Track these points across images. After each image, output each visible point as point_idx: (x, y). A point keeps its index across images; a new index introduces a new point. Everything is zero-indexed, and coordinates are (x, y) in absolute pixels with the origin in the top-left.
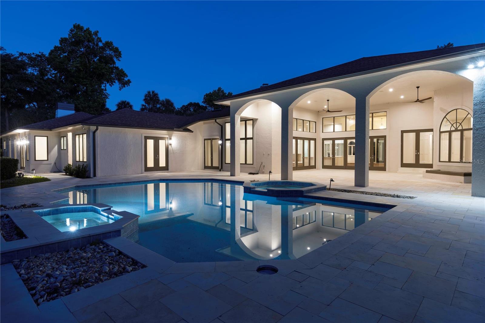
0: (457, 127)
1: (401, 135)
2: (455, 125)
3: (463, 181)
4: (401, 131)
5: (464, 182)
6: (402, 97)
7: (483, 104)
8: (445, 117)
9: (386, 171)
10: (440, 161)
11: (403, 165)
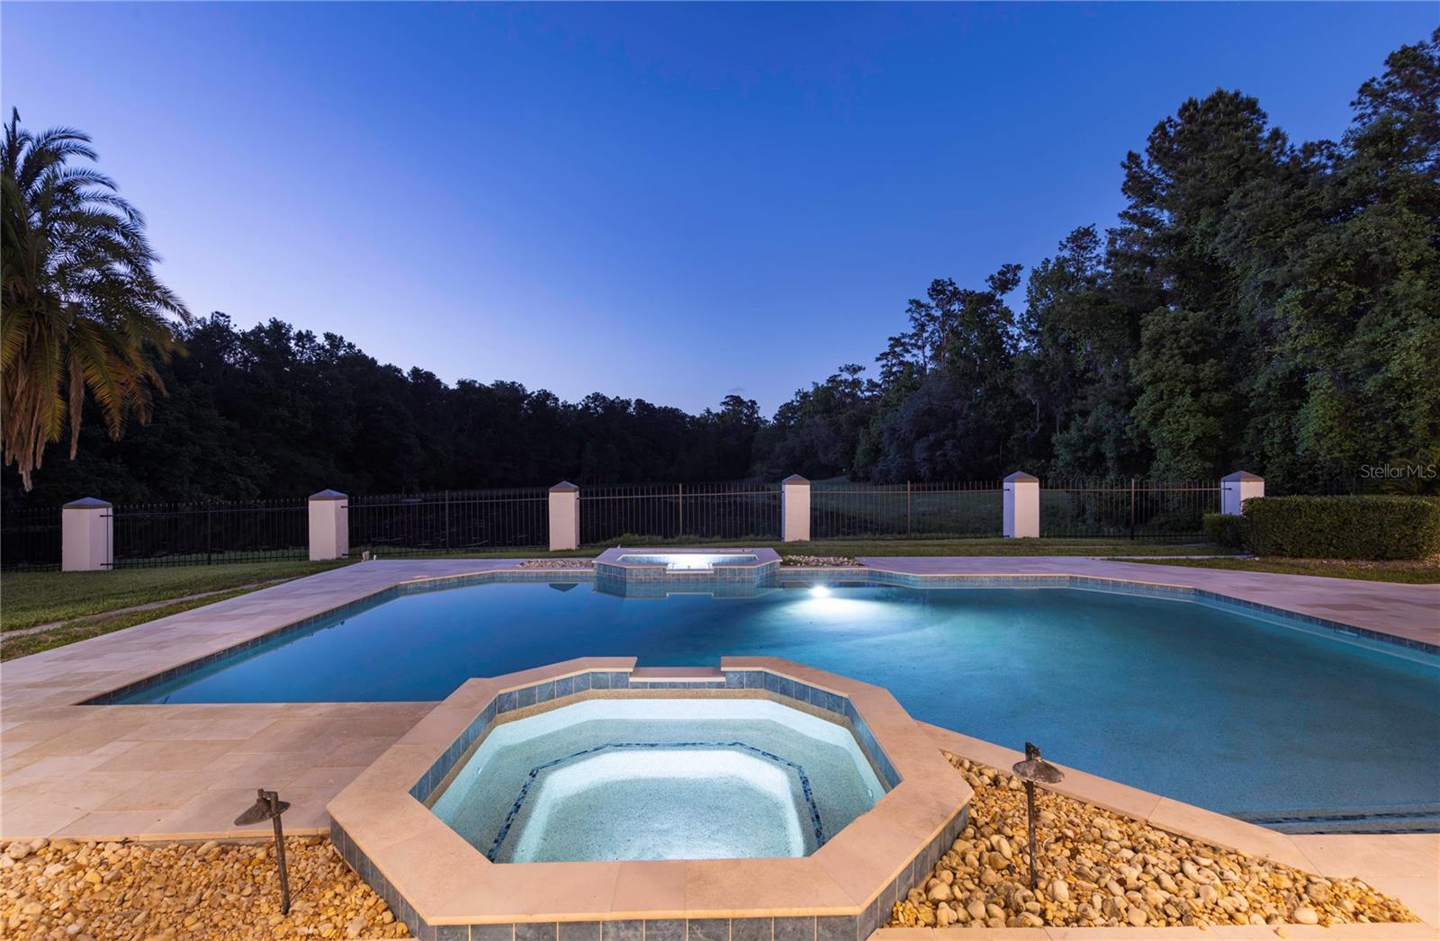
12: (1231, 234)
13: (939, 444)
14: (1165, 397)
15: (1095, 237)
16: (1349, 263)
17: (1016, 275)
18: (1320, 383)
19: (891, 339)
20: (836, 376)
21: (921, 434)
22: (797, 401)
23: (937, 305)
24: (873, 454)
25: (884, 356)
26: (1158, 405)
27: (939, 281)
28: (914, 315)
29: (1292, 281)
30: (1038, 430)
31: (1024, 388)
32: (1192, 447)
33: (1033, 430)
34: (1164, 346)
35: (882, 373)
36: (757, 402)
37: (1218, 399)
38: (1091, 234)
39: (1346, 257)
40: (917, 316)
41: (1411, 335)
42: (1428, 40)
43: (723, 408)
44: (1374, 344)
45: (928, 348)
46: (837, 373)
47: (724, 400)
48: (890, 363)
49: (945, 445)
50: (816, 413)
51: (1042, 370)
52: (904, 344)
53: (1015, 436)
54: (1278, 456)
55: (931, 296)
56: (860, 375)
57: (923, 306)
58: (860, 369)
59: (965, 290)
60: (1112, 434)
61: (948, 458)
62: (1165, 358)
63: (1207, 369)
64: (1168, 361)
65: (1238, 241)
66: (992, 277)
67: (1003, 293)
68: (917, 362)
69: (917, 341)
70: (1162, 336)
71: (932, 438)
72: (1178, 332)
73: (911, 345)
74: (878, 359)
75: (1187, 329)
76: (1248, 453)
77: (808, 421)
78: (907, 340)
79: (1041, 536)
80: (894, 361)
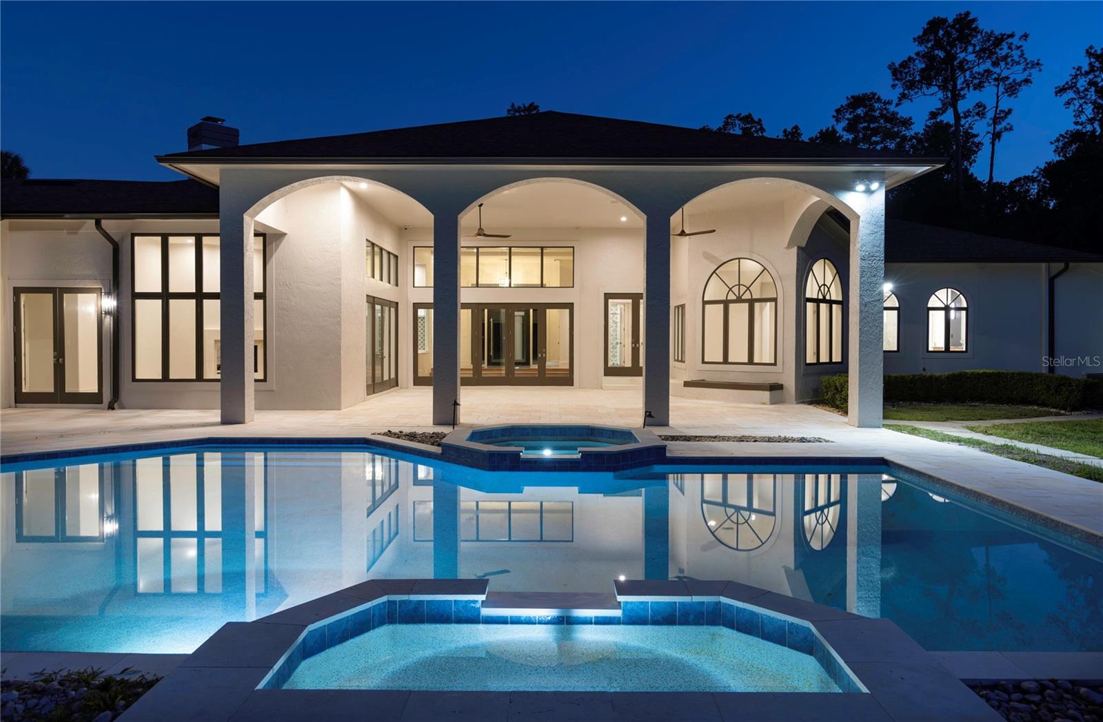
0: (741, 295)
1: (605, 304)
2: (735, 290)
3: (768, 401)
4: (605, 294)
5: (770, 402)
6: (624, 219)
7: (873, 258)
8: (714, 272)
9: (573, 385)
10: (703, 362)
11: (610, 371)
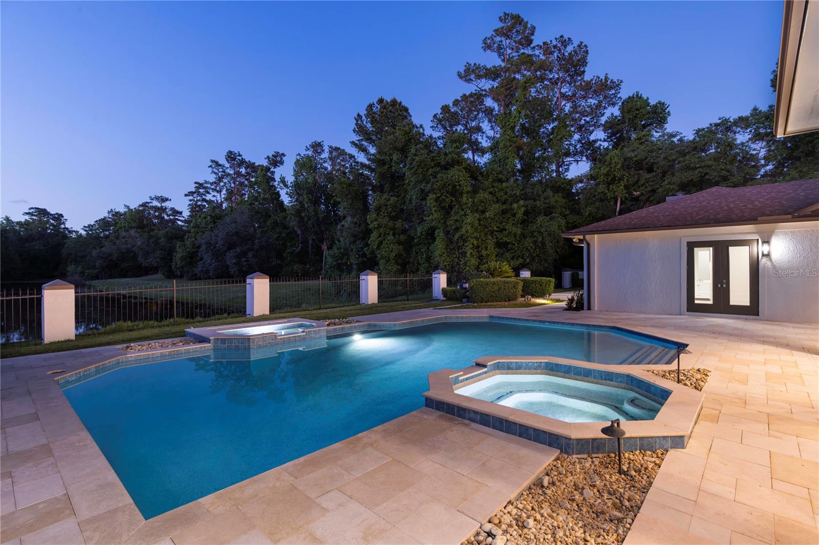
12: (412, 166)
13: (244, 254)
14: (382, 235)
15: (322, 148)
16: (450, 187)
17: (282, 159)
18: (440, 234)
19: (196, 183)
20: (148, 203)
21: (231, 247)
22: (109, 218)
23: (231, 167)
24: (188, 260)
25: (191, 193)
26: (380, 239)
27: (232, 152)
28: (214, 170)
29: (432, 190)
30: (300, 248)
31: (293, 224)
32: (393, 259)
33: (297, 248)
34: (381, 211)
35: (189, 205)
36: (64, 215)
37: (403, 237)
38: (321, 146)
39: (449, 185)
40: (217, 171)
41: (468, 218)
42: (451, 105)
43: (27, 217)
44: (457, 221)
45: (224, 192)
46: (149, 201)
47: (28, 211)
48: (195, 199)
49: (247, 254)
50: (131, 228)
51: (303, 215)
52: (205, 188)
53: (288, 250)
54: (424, 263)
55: (227, 160)
56: (166, 204)
57: (220, 165)
58: (167, 200)
59: (249, 161)
60: (354, 251)
61: (250, 263)
62: (382, 217)
63: (398, 224)
64: (382, 218)
65: (415, 169)
66: (268, 157)
67: (275, 168)
68: (217, 201)
69: (216, 187)
70: (380, 207)
71: (238, 250)
72: (386, 206)
73: (212, 189)
74: (186, 195)
75: (391, 205)
76: (413, 262)
77: (124, 234)
78: (209, 186)
79: (379, 302)
80: (199, 198)
